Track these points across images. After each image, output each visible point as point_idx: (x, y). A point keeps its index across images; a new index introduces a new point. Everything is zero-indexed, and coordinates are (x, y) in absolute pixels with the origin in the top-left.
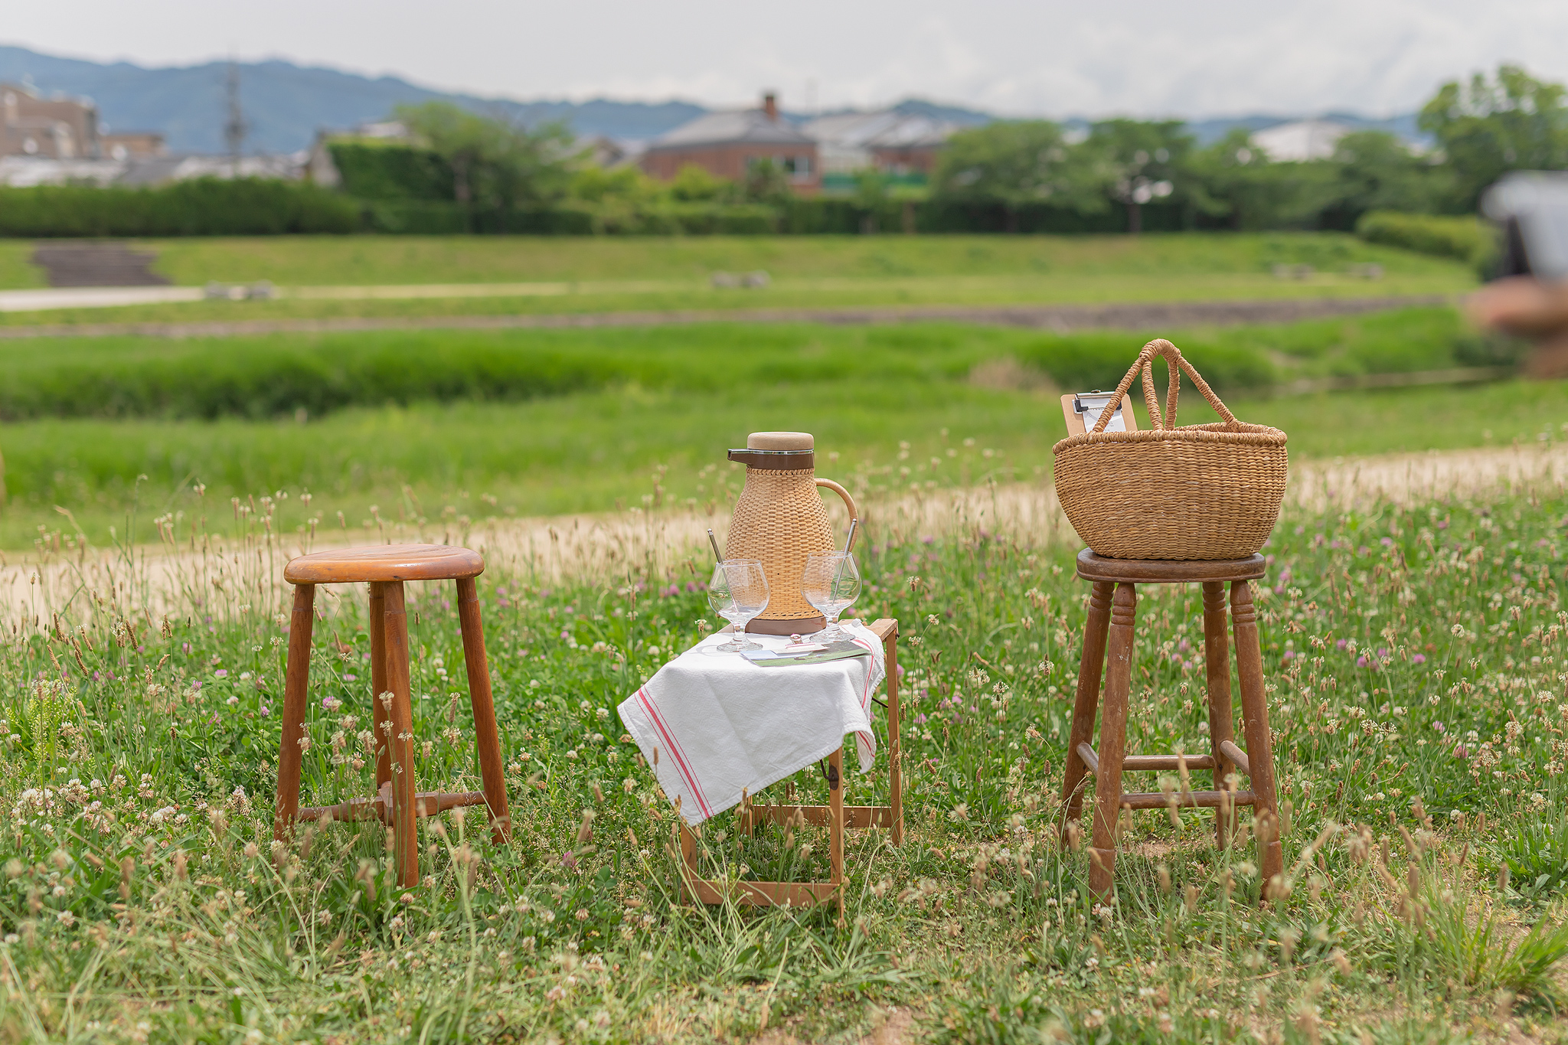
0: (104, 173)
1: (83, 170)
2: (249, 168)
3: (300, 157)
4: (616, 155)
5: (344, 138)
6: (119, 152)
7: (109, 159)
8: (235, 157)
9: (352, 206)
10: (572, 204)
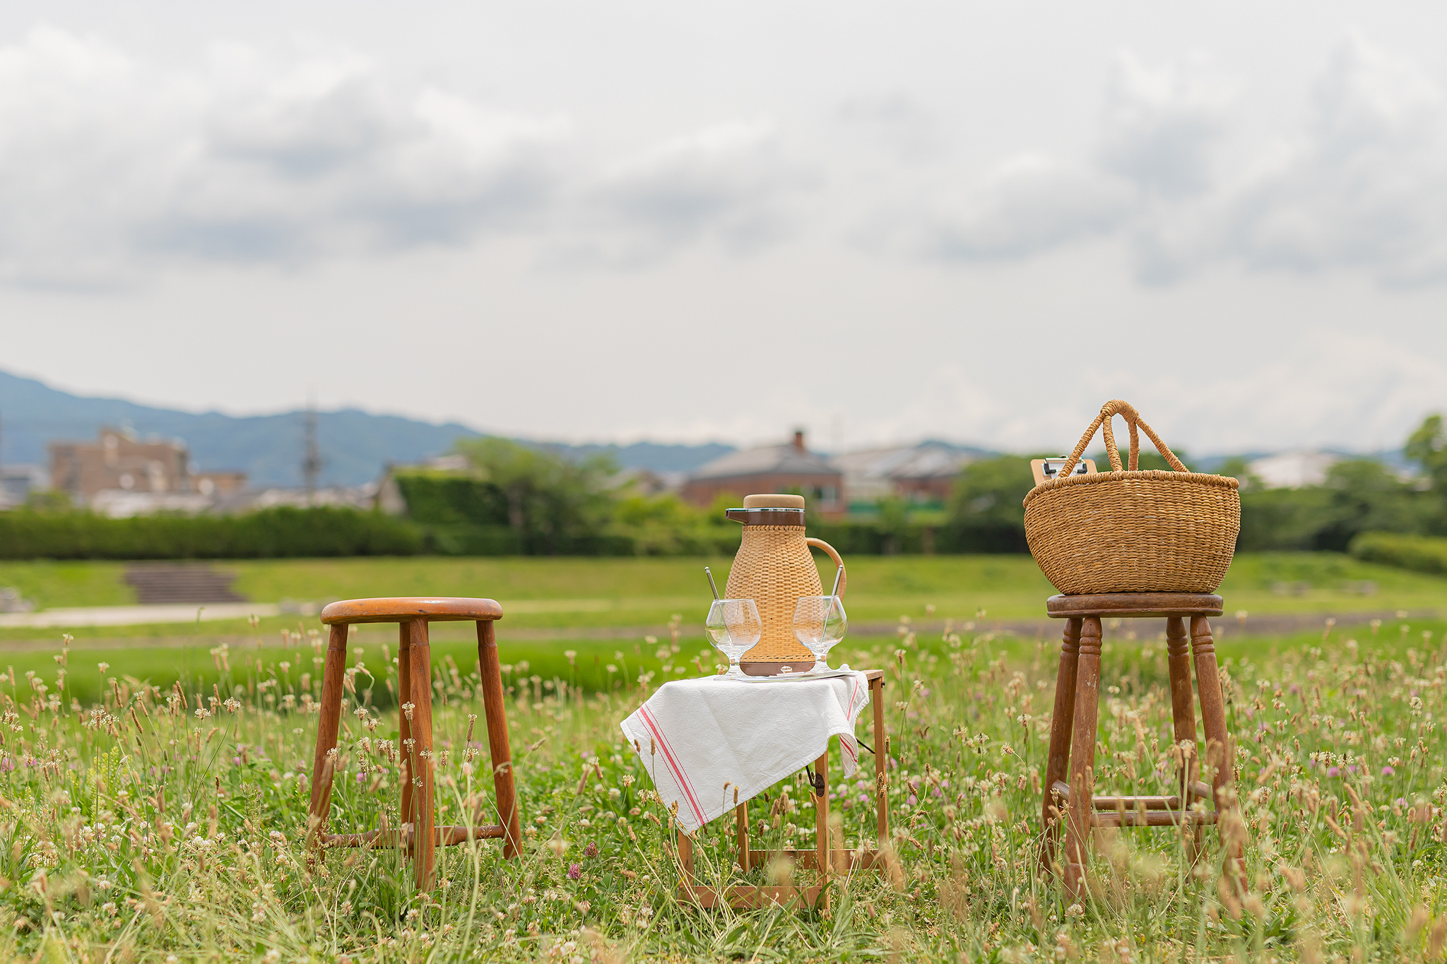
0: (192, 505)
1: (173, 503)
2: (324, 498)
3: (369, 488)
4: (657, 486)
5: (410, 470)
6: (207, 486)
7: (197, 492)
8: (310, 489)
9: (415, 531)
10: (617, 529)
